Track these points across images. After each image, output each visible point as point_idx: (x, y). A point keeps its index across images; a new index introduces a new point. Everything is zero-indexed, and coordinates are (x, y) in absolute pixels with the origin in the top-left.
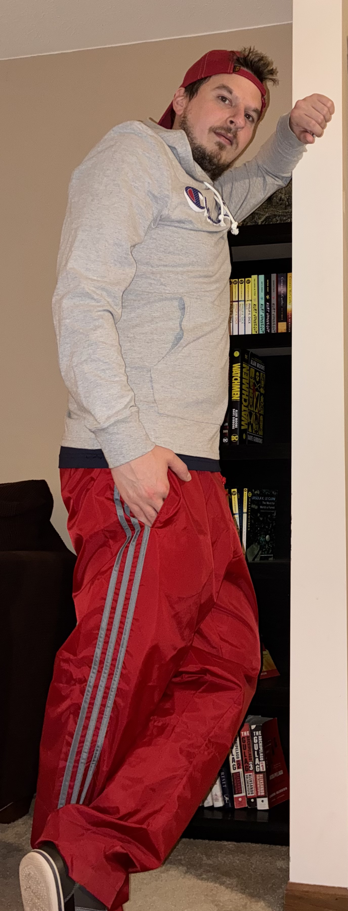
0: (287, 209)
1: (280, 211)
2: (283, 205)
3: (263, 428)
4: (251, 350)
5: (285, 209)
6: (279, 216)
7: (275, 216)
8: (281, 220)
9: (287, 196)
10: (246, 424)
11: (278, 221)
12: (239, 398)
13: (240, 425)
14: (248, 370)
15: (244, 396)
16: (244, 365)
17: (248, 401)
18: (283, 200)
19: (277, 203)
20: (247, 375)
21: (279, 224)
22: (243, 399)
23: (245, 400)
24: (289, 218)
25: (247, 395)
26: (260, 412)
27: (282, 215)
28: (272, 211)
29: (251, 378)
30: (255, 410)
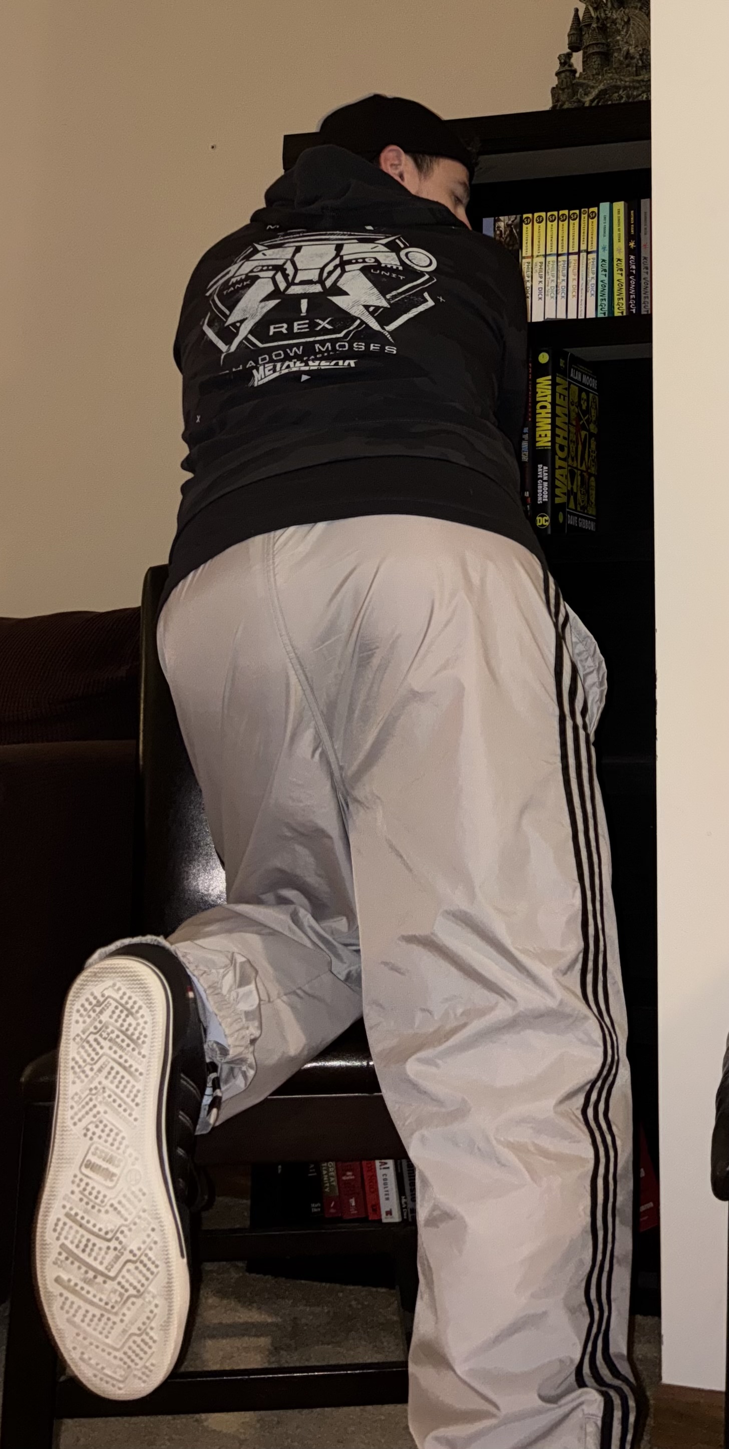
0: (640, 75)
1: (627, 79)
2: (633, 67)
3: (596, 500)
4: (571, 351)
5: (637, 75)
6: (625, 88)
7: (617, 88)
8: (628, 97)
9: (640, 49)
10: (564, 494)
11: (622, 97)
12: (549, 444)
13: (552, 495)
14: (565, 389)
15: (558, 440)
16: (558, 380)
17: (566, 449)
18: (632, 58)
19: (621, 63)
20: (564, 400)
21: (625, 103)
22: (557, 446)
23: (562, 448)
24: (643, 92)
25: (564, 438)
26: (589, 471)
27: (630, 87)
28: (611, 78)
29: (573, 405)
30: (581, 465)
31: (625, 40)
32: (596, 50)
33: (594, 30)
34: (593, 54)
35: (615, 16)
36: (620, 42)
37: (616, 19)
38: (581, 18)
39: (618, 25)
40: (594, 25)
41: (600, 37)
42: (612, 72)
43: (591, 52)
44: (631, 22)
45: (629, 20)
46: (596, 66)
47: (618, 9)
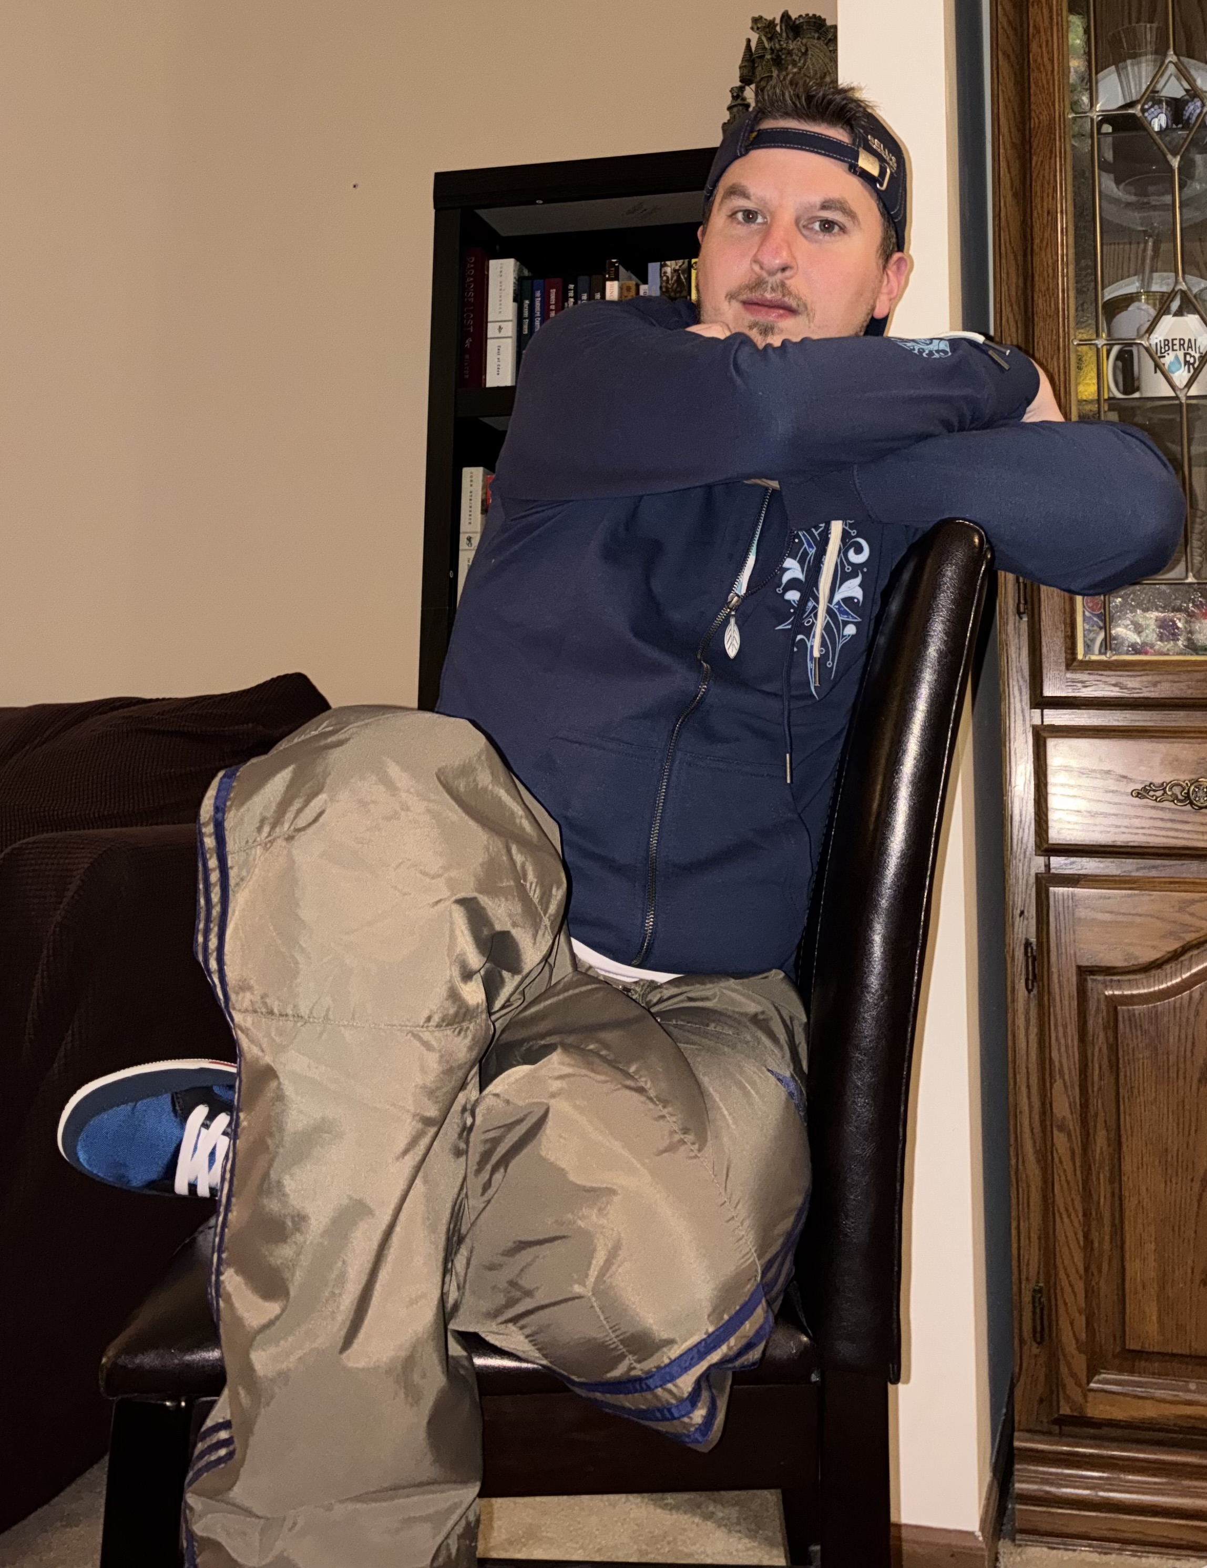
33: (767, 61)
35: (791, 47)
37: (791, 50)
38: (753, 49)
39: (794, 57)
40: (768, 57)
44: (810, 52)
45: (807, 50)
47: (795, 39)
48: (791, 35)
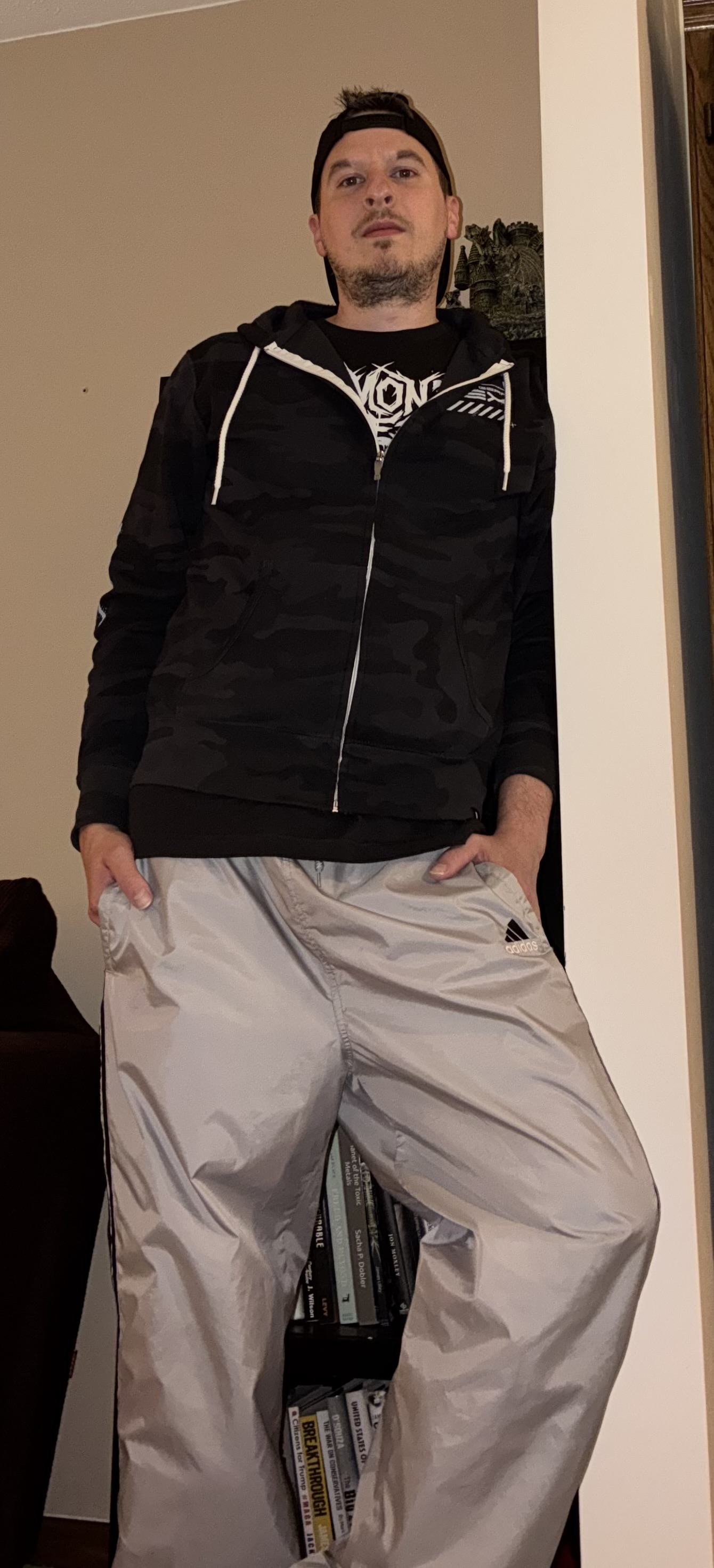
0: (531, 312)
1: (517, 317)
2: (523, 304)
5: (527, 313)
6: (515, 326)
7: (507, 325)
8: (519, 335)
9: (530, 286)
11: (513, 335)
18: (523, 295)
19: (510, 301)
21: (516, 341)
24: (535, 330)
27: (520, 324)
28: (501, 315)
31: (514, 277)
32: (484, 287)
33: (482, 267)
34: (481, 292)
35: (504, 254)
36: (510, 280)
37: (505, 256)
38: (469, 257)
39: (506, 263)
40: (481, 264)
41: (489, 274)
42: (501, 310)
43: (479, 289)
44: (521, 259)
45: (518, 257)
46: (484, 305)
47: (508, 245)
48: (504, 241)
